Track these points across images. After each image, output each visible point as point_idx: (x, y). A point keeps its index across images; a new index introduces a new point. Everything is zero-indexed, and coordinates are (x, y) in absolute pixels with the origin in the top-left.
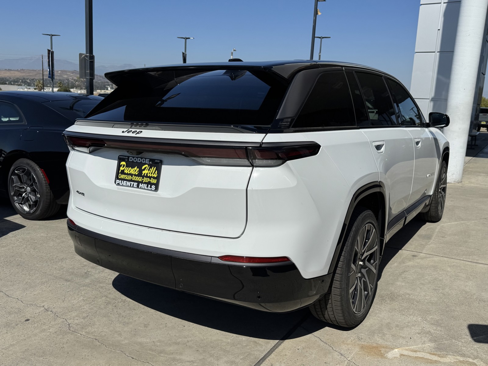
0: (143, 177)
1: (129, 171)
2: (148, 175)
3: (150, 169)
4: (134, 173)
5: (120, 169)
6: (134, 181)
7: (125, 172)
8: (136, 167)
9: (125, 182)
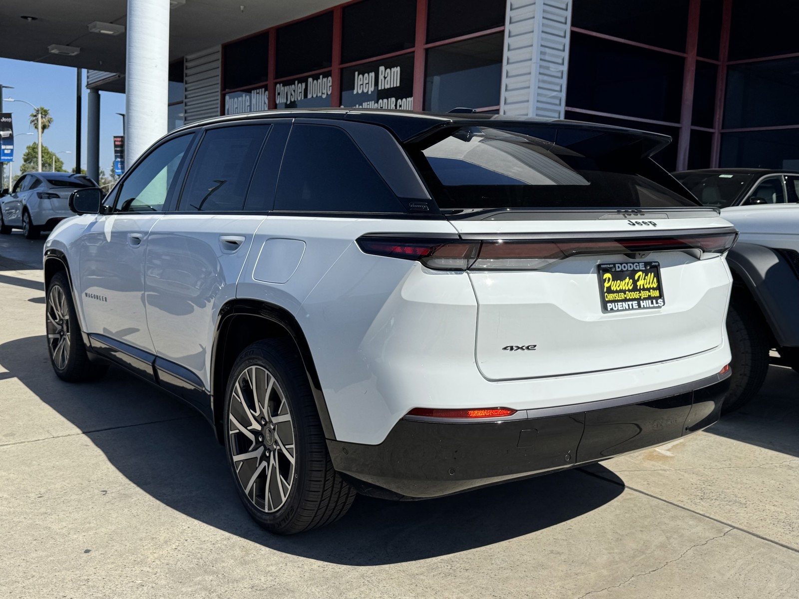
0: (639, 290)
1: (619, 287)
2: (646, 287)
3: (646, 277)
4: (627, 289)
5: (604, 286)
6: (630, 300)
7: (612, 289)
8: (628, 277)
9: (619, 304)
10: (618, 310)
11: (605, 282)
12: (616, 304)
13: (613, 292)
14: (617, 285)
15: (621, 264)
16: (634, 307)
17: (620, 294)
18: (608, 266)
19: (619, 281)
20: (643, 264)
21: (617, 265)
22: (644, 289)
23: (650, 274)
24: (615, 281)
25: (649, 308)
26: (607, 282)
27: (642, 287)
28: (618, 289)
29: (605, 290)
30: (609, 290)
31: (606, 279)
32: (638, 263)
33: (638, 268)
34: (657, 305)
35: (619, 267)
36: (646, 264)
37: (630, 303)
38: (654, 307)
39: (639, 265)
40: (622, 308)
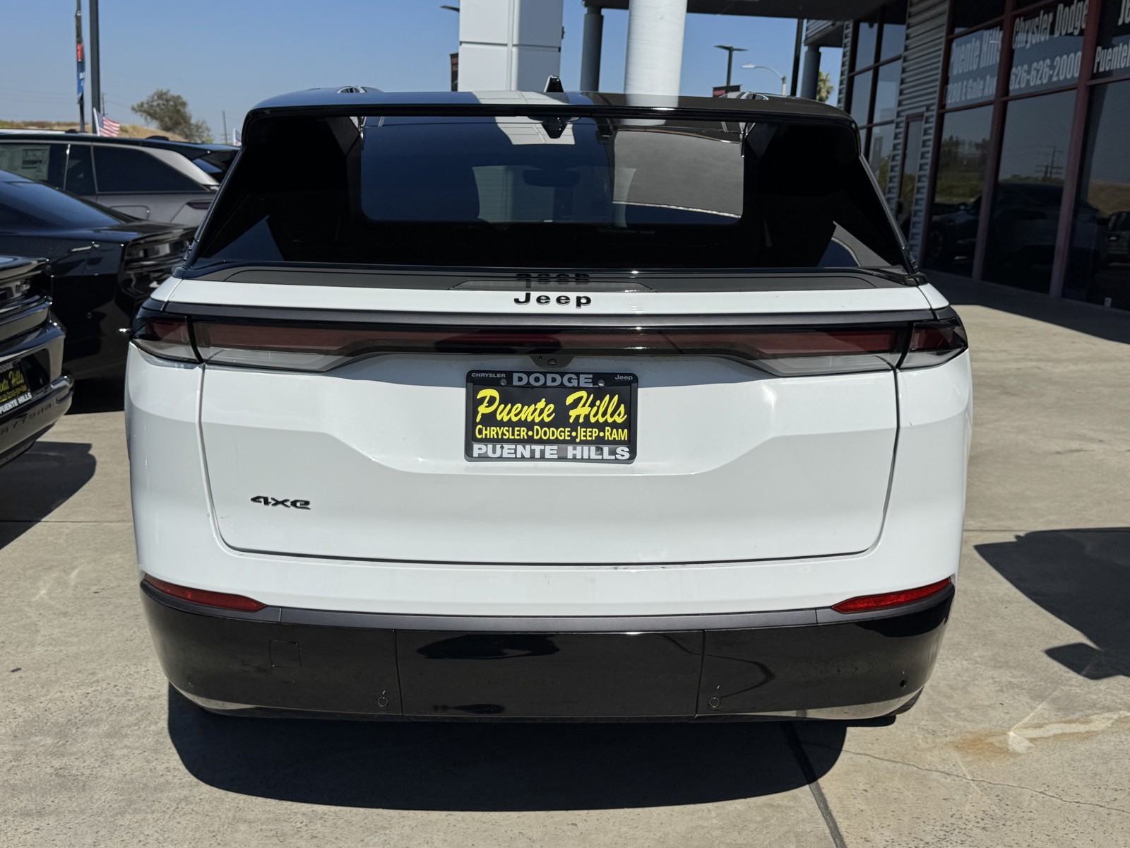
0: (573, 427)
1: (516, 415)
2: (593, 420)
3: (598, 403)
4: (537, 420)
5: (478, 412)
6: (541, 441)
7: (499, 418)
8: (544, 400)
9: (506, 446)
10: (501, 458)
11: (482, 404)
12: (498, 446)
13: (501, 424)
14: (513, 412)
15: (529, 374)
16: (547, 456)
17: (516, 429)
18: (491, 375)
19: (519, 405)
20: (591, 376)
21: (515, 376)
22: (587, 423)
23: (608, 397)
24: (509, 406)
25: (589, 460)
26: (485, 404)
27: (581, 420)
28: (515, 419)
29: (478, 420)
30: (490, 420)
31: (485, 398)
32: (578, 374)
33: (575, 383)
34: (613, 457)
35: (520, 379)
36: (597, 377)
37: (538, 448)
38: (603, 461)
39: (578, 379)
40: (514, 456)
